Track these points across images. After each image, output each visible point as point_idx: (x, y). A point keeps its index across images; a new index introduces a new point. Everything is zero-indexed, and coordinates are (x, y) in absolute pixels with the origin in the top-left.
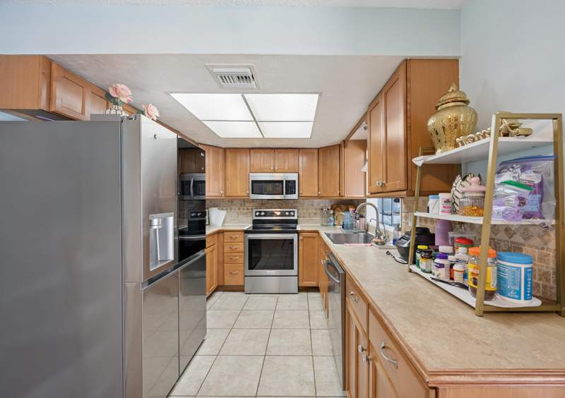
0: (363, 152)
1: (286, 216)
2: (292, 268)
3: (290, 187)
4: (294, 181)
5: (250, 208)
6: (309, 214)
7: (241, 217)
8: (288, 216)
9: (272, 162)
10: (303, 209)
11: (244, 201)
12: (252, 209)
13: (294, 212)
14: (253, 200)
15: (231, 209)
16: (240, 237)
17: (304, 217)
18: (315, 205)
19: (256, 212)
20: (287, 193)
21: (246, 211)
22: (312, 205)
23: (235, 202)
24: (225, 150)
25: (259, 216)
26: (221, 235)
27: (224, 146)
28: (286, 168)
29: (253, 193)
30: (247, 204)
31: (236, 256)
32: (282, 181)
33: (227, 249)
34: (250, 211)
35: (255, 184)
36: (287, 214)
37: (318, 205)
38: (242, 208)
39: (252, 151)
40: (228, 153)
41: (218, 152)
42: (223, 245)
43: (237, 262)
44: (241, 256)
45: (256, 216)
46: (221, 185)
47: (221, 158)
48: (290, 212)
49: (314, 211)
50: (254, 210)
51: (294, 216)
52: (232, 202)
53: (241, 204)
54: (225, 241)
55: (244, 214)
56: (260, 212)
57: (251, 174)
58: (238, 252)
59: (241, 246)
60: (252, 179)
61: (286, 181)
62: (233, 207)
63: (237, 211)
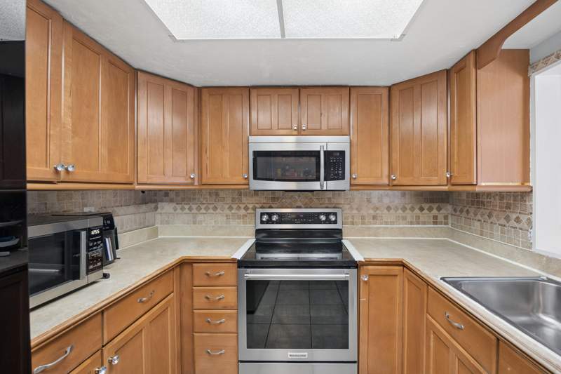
0: (519, 81)
1: (320, 222)
2: (345, 346)
3: (335, 164)
4: (342, 153)
5: (251, 206)
6: (363, 218)
7: (233, 223)
8: (325, 222)
9: (295, 114)
10: (351, 208)
11: (239, 194)
12: (255, 209)
13: (335, 214)
14: (256, 192)
15: (215, 208)
16: (230, 274)
17: (353, 223)
18: (375, 200)
19: (262, 214)
20: (326, 179)
21: (243, 212)
22: (369, 201)
23: (222, 194)
24: (199, 90)
25: (268, 222)
26: (187, 270)
27: (197, 84)
28: (324, 127)
29: (255, 178)
30: (244, 199)
31: (221, 316)
32: (319, 152)
33: (199, 301)
34: (250, 211)
35: (259, 159)
36: (323, 218)
37: (380, 199)
38: (235, 206)
39: (254, 93)
40: (205, 96)
41: (184, 94)
42: (192, 292)
43: (222, 328)
44: (229, 316)
45: (262, 222)
46: (191, 160)
47: (191, 107)
48: (327, 215)
49: (371, 212)
50: (259, 211)
51: (335, 222)
52: (217, 194)
53: (233, 199)
54: (196, 283)
55: (239, 217)
56: (270, 215)
57: (252, 139)
58: (225, 308)
59: (231, 295)
60: (253, 148)
61: (325, 152)
62: (219, 205)
63: (227, 212)
